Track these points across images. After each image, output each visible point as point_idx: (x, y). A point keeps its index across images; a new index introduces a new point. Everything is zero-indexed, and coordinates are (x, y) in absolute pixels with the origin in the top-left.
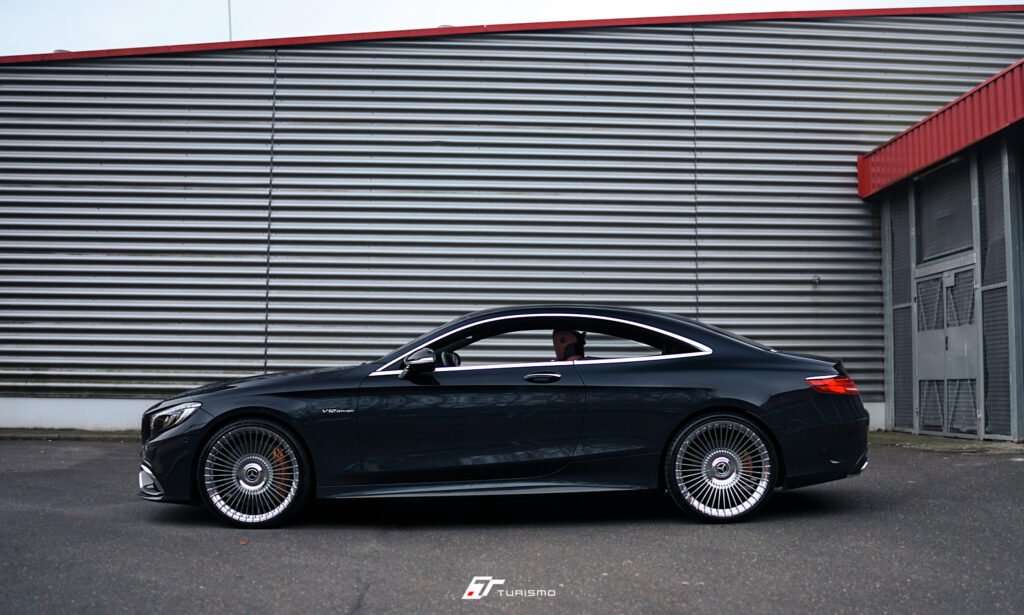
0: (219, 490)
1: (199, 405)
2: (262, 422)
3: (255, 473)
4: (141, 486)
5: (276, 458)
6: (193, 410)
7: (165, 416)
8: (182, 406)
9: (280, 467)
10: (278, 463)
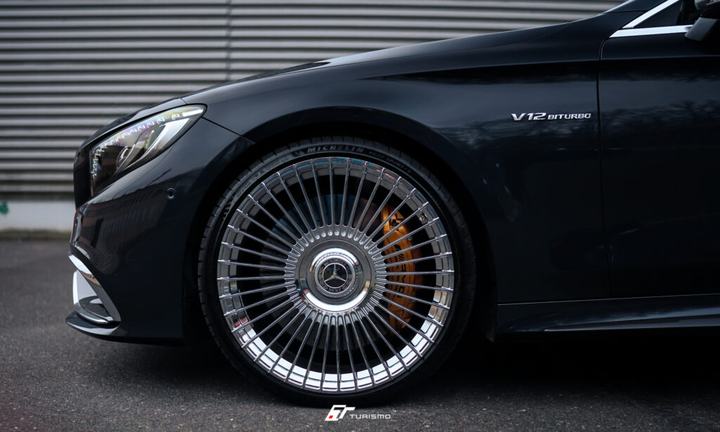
0: (252, 313)
1: (200, 111)
2: (361, 145)
3: (341, 272)
4: (76, 300)
5: (394, 236)
6: (183, 123)
7: (117, 148)
8: (159, 118)
9: (401, 257)
10: (398, 247)
